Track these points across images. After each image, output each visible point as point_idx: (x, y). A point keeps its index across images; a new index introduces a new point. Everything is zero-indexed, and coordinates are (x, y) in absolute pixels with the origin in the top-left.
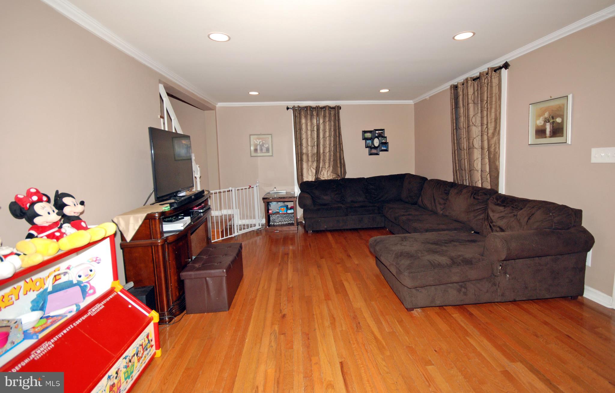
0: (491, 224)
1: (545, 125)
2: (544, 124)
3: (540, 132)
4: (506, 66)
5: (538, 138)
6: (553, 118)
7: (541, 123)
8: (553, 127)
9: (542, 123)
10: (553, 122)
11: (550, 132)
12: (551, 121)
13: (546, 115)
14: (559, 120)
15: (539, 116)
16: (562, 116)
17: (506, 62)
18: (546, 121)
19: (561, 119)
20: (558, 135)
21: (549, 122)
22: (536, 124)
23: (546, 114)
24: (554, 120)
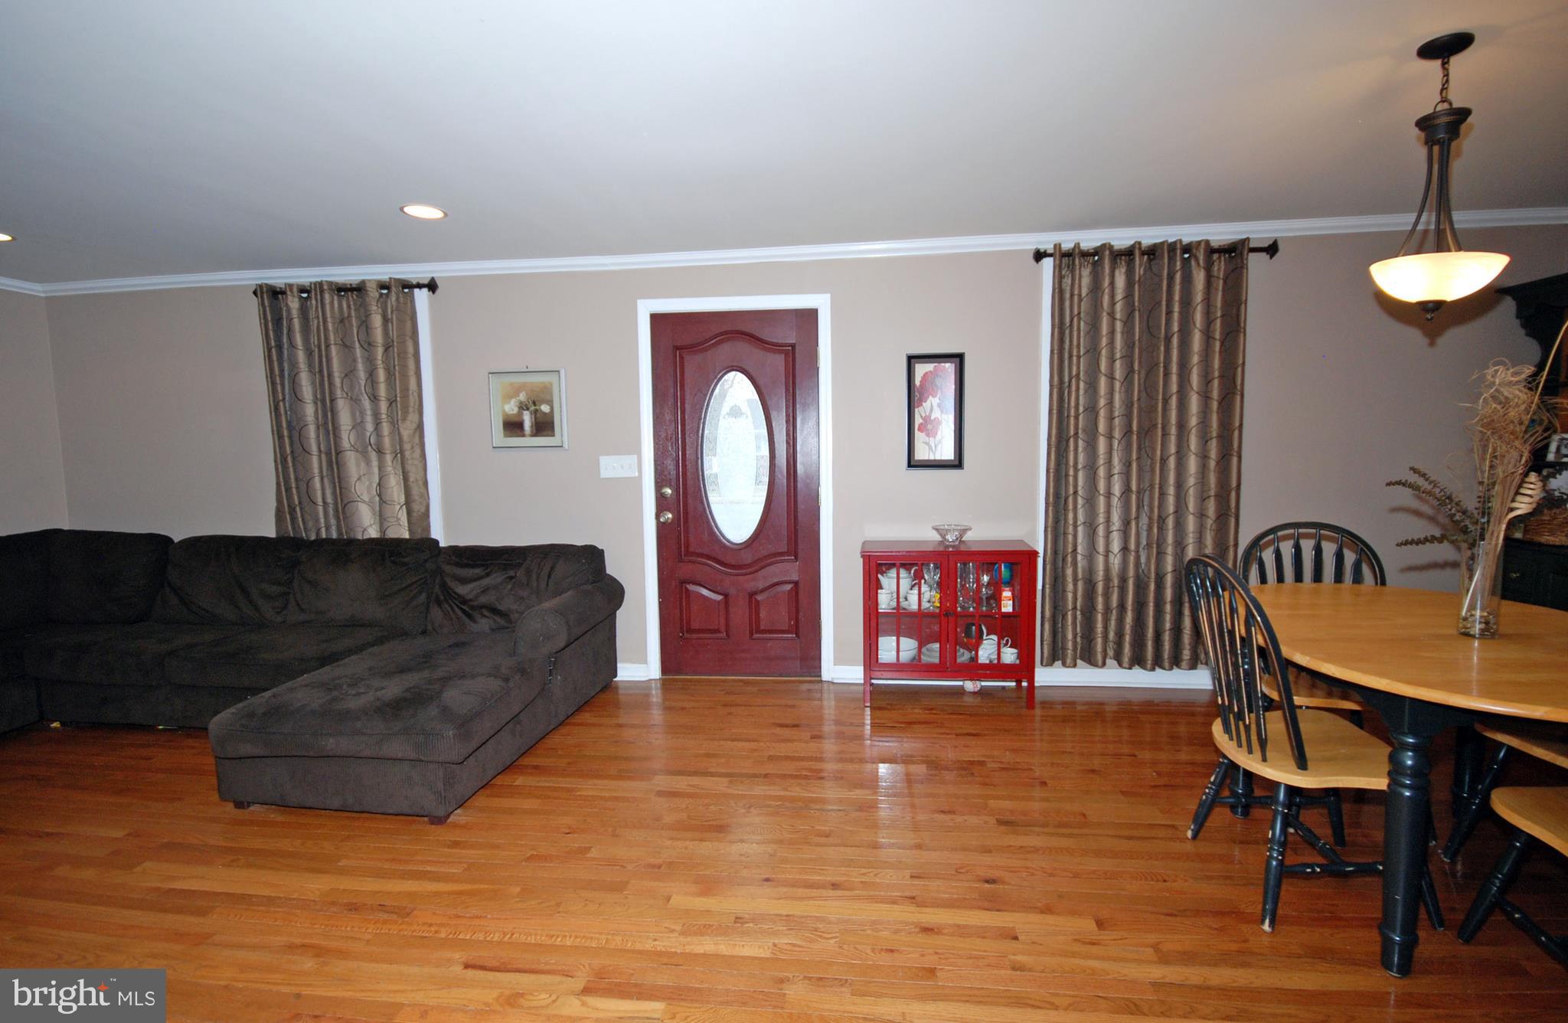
0: (465, 607)
1: (520, 414)
2: (519, 412)
3: (513, 427)
4: (432, 286)
5: (510, 437)
6: (534, 403)
7: (513, 410)
8: (536, 418)
9: (516, 410)
10: (536, 411)
11: (532, 426)
12: (533, 408)
13: (522, 397)
14: (545, 408)
15: (508, 397)
16: (550, 403)
17: (433, 279)
18: (523, 407)
19: (549, 407)
20: (546, 433)
21: (528, 409)
22: (504, 411)
23: (521, 395)
24: (537, 407)
